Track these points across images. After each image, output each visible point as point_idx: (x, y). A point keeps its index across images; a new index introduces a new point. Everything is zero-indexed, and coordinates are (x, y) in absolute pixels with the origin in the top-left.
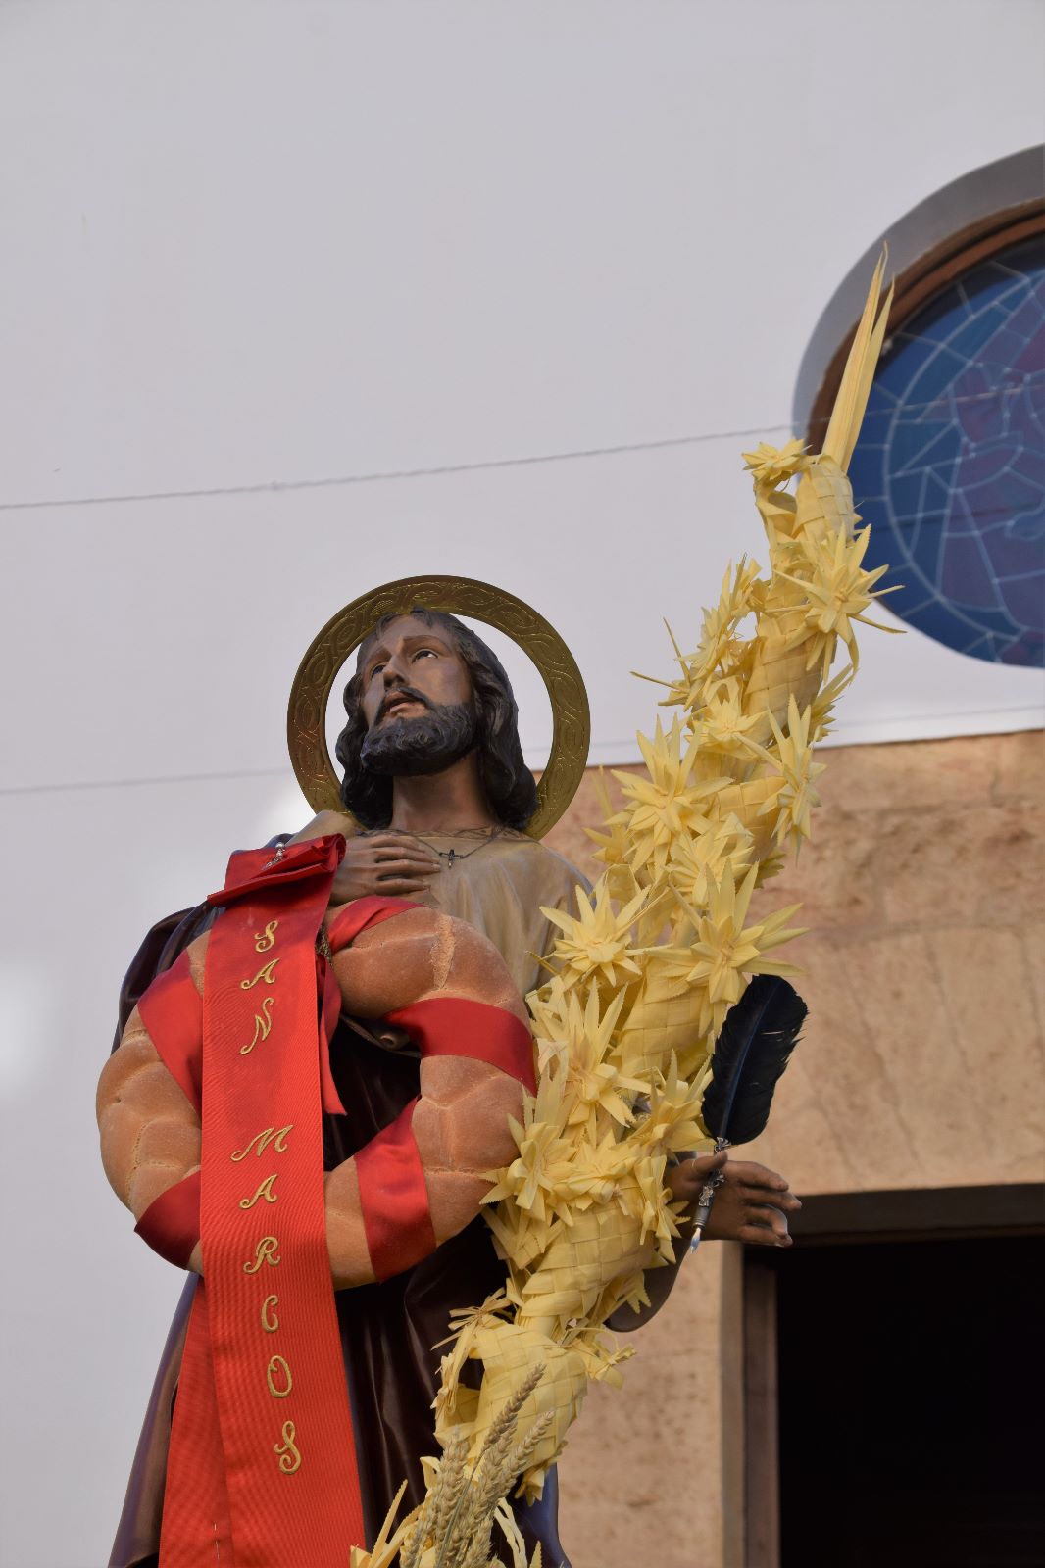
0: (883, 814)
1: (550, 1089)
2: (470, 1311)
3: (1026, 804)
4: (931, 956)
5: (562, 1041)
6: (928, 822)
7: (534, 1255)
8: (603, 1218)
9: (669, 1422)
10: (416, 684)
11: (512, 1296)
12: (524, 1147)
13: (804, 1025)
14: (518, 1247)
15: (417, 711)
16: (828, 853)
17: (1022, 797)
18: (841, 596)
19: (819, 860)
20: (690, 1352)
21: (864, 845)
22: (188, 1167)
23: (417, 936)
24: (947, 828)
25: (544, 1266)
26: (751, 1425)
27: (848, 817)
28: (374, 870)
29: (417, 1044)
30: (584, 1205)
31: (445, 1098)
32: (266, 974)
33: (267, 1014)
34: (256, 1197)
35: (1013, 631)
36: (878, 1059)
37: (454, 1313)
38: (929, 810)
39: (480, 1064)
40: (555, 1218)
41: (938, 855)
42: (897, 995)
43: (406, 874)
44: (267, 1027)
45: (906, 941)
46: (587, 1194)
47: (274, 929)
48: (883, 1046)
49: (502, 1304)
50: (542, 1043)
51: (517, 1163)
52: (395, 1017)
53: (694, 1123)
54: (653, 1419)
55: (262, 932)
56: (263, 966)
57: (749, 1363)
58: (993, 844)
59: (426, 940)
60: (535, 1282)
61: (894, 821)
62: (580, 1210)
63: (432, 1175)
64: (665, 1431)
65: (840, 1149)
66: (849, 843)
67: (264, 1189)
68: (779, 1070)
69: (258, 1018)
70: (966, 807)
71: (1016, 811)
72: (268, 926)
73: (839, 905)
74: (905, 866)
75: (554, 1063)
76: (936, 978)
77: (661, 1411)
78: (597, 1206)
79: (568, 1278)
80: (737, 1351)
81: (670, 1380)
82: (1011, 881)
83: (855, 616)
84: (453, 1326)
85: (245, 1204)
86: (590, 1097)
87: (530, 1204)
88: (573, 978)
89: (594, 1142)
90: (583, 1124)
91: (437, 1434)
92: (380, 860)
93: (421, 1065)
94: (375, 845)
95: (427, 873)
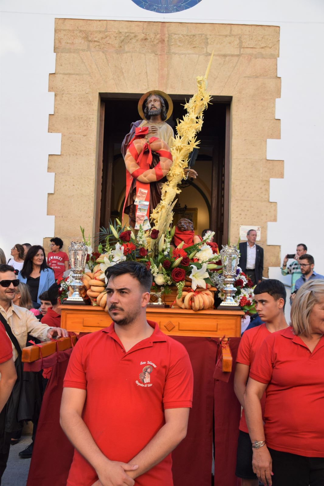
0: (126, 33)
1: (174, 162)
2: (164, 184)
3: (148, 34)
5: (175, 157)
6: (133, 35)
8: (178, 176)
9: (89, 124)
10: (155, 105)
11: (168, 183)
12: (171, 169)
14: (170, 179)
15: (155, 109)
16: (117, 38)
17: (147, 32)
21: (123, 38)
24: (135, 36)
25: (172, 181)
27: (120, 33)
29: (160, 155)
31: (164, 162)
36: (123, 73)
37: (162, 184)
38: (133, 33)
40: (173, 176)
41: (134, 41)
42: (126, 63)
43: (154, 131)
45: (128, 54)
48: (124, 71)
49: (167, 184)
51: (170, 171)
58: (142, 39)
61: (127, 34)
62: (176, 176)
64: (89, 126)
65: (116, 86)
66: (120, 37)
70: (138, 33)
71: (146, 35)
73: (118, 47)
74: (129, 42)
75: (174, 159)
76: (132, 61)
78: (178, 175)
79: (174, 182)
80: (99, 115)
82: (144, 46)
84: (162, 185)
86: (178, 163)
87: (171, 175)
88: (175, 147)
89: (178, 167)
90: (177, 165)
91: (161, 198)
92: (152, 129)
93: (160, 157)
94: (151, 127)
95: (157, 130)
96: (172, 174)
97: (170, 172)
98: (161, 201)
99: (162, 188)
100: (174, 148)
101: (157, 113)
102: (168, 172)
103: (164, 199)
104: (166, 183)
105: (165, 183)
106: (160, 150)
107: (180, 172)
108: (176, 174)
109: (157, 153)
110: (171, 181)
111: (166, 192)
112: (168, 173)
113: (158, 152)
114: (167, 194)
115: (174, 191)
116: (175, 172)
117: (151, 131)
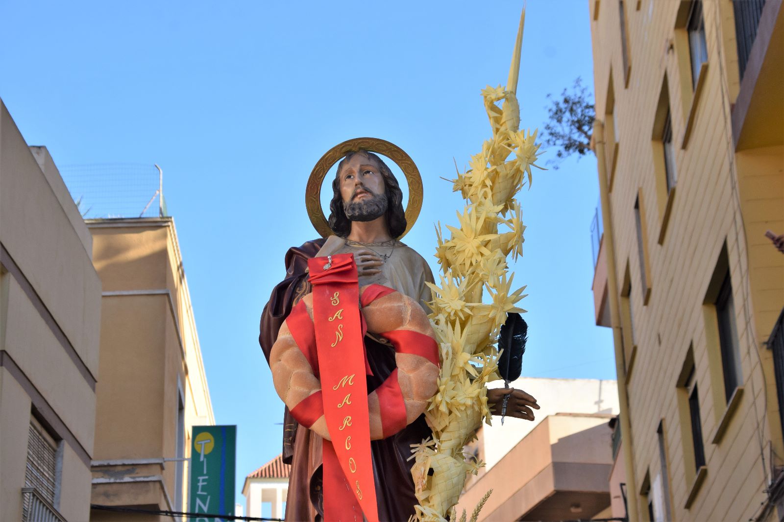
1: (447, 364)
2: (418, 445)
7: (444, 426)
10: (367, 186)
11: (435, 440)
12: (442, 388)
13: (528, 332)
14: (437, 424)
15: (369, 197)
18: (527, 156)
22: (310, 390)
23: (396, 304)
25: (448, 430)
28: (362, 266)
30: (463, 408)
31: (410, 371)
32: (338, 314)
33: (341, 332)
34: (344, 403)
37: (412, 446)
39: (422, 358)
40: (450, 412)
43: (372, 267)
44: (341, 335)
46: (464, 404)
47: (338, 295)
49: (431, 444)
50: (442, 345)
51: (439, 394)
52: (386, 335)
53: (495, 373)
55: (333, 297)
56: (336, 312)
59: (400, 306)
60: (444, 436)
62: (462, 410)
63: (407, 401)
67: (346, 400)
68: (523, 352)
69: (337, 333)
72: (335, 294)
75: (447, 354)
78: (467, 408)
79: (457, 435)
83: (532, 164)
84: (413, 451)
85: (339, 406)
86: (461, 366)
87: (443, 408)
88: (446, 315)
89: (463, 382)
90: (457, 375)
91: (417, 495)
92: (363, 261)
93: (397, 354)
94: (360, 255)
96: (447, 403)
97: (439, 397)
98: (416, 507)
99: (413, 460)
100: (442, 318)
101: (376, 208)
102: (430, 400)
103: (427, 500)
104: (425, 443)
105: (421, 442)
106: (400, 329)
107: (472, 398)
108: (460, 404)
109: (389, 340)
110: (442, 431)
111: (431, 472)
112: (429, 404)
113: (392, 336)
114: (437, 479)
115: (459, 466)
116: (454, 397)
117: (360, 269)
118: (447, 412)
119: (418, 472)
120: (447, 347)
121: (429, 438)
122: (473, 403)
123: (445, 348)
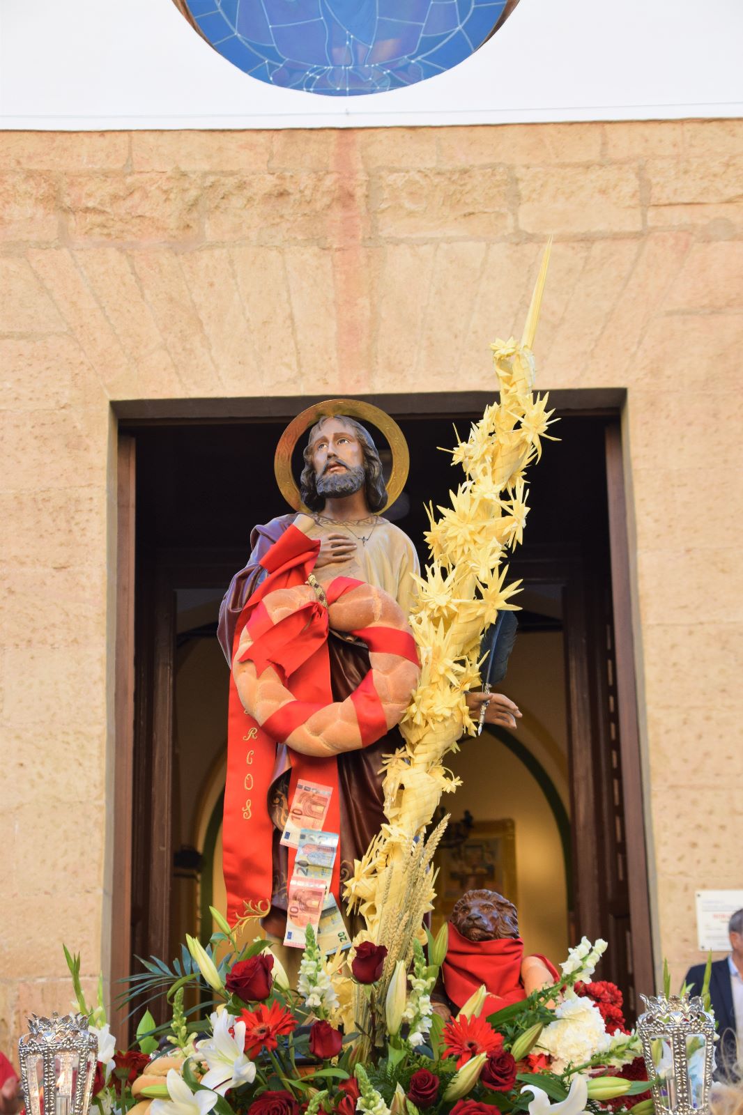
0: (205, 174)
1: (426, 670)
2: (390, 756)
3: (288, 174)
4: (231, 262)
5: (430, 648)
6: (231, 182)
7: (418, 738)
8: (447, 723)
9: (77, 524)
10: (341, 458)
11: (409, 752)
12: (419, 698)
14: (412, 736)
15: (342, 471)
16: (172, 196)
17: (285, 169)
18: (536, 426)
19: (167, 200)
20: (89, 485)
21: (193, 193)
24: (242, 186)
25: (423, 742)
26: (122, 524)
27: (184, 175)
28: (331, 552)
29: (371, 646)
30: (440, 719)
31: (386, 672)
35: (281, 61)
36: (200, 322)
37: (384, 755)
38: (232, 174)
39: (398, 657)
40: (427, 723)
41: (237, 202)
42: (212, 285)
43: (343, 553)
45: (217, 252)
46: (440, 715)
48: (203, 315)
49: (403, 755)
50: (421, 647)
51: (414, 705)
54: (68, 522)
57: (121, 490)
58: (269, 196)
59: (369, 601)
60: (419, 748)
61: (211, 179)
62: (437, 721)
63: (384, 706)
64: (75, 528)
65: (177, 373)
66: (185, 190)
70: (253, 174)
71: (282, 178)
73: (178, 228)
74: (217, 207)
75: (427, 658)
76: (234, 276)
77: (73, 518)
78: (445, 719)
79: (433, 747)
80: (115, 484)
81: (78, 501)
82: (278, 220)
84: (385, 762)
86: (441, 673)
87: (418, 720)
88: (428, 613)
89: (442, 690)
90: (437, 682)
91: (385, 812)
92: (333, 546)
93: (370, 654)
94: (330, 539)
95: (352, 550)
96: (423, 715)
97: (415, 709)
98: (384, 825)
99: (385, 773)
100: (424, 615)
103: (397, 818)
104: (399, 753)
105: (394, 753)
106: (371, 625)
107: (452, 708)
108: (437, 716)
109: (360, 639)
110: (418, 743)
111: (402, 787)
112: (405, 715)
113: (362, 634)
114: (407, 797)
115: (434, 783)
116: (432, 707)
117: (330, 556)
118: (423, 724)
119: (390, 786)
120: (427, 652)
121: (403, 749)
122: (452, 715)
123: (424, 652)
